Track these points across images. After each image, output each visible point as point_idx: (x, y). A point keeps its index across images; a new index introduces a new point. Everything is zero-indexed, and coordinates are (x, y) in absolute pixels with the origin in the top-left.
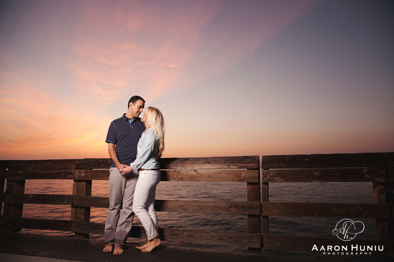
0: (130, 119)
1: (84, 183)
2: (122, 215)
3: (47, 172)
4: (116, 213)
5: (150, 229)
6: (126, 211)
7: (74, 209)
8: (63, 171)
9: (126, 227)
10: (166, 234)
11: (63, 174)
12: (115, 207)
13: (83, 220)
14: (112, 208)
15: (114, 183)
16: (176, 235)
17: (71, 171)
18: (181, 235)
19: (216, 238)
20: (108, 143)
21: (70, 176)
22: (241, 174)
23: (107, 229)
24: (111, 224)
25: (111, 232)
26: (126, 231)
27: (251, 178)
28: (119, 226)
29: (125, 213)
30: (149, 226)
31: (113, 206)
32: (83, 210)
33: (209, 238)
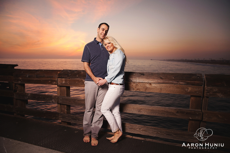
0: (100, 43)
1: (65, 88)
2: (95, 115)
3: (39, 79)
4: (91, 114)
5: (113, 125)
6: (98, 112)
7: (59, 105)
8: (49, 79)
9: (99, 124)
10: (126, 127)
11: (50, 81)
12: (90, 110)
13: (66, 113)
14: (88, 111)
15: (89, 93)
16: (134, 129)
17: (55, 79)
18: (138, 129)
19: (165, 133)
20: (83, 62)
21: (55, 83)
22: (188, 89)
23: (85, 125)
24: (87, 121)
25: (88, 127)
26: (99, 127)
27: (196, 92)
28: (94, 123)
29: (97, 114)
30: (113, 123)
31: (89, 109)
32: (66, 106)
33: (159, 133)
